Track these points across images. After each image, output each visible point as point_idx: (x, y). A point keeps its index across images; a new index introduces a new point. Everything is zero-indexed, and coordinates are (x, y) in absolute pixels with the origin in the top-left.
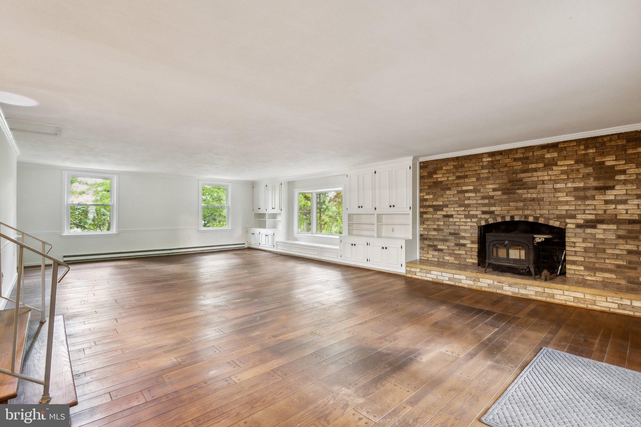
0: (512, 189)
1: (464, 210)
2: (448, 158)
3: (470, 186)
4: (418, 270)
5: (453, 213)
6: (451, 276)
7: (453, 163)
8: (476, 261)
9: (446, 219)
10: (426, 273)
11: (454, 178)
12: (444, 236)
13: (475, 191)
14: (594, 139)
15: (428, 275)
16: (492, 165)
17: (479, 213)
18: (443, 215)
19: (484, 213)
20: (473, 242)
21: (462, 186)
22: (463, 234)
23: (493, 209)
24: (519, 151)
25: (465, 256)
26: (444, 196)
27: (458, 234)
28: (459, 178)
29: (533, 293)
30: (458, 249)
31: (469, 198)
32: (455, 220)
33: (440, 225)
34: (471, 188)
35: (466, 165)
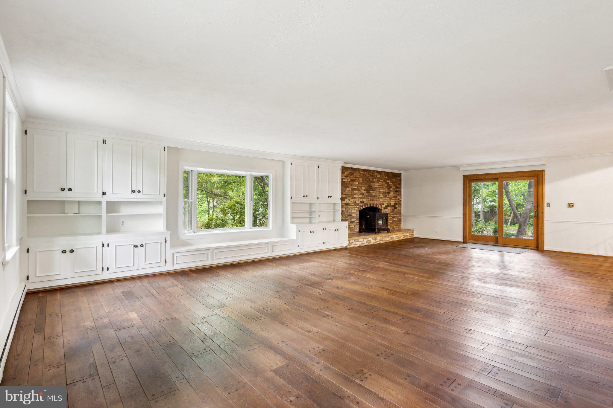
0: (369, 190)
1: (354, 201)
2: (347, 167)
3: (356, 186)
4: (353, 241)
5: (349, 202)
6: (367, 240)
7: (349, 171)
8: (358, 230)
9: (346, 206)
10: (357, 242)
11: (350, 180)
12: (345, 217)
13: (358, 190)
14: (387, 172)
15: (358, 243)
16: (364, 176)
17: (359, 202)
18: (345, 204)
19: (361, 202)
20: (357, 220)
21: (353, 186)
22: (353, 215)
23: (364, 200)
24: (372, 172)
25: (353, 228)
26: (345, 191)
27: (351, 215)
28: (352, 181)
29: (390, 239)
30: (351, 224)
31: (355, 194)
32: (351, 207)
33: (343, 210)
34: (356, 188)
35: (355, 174)
